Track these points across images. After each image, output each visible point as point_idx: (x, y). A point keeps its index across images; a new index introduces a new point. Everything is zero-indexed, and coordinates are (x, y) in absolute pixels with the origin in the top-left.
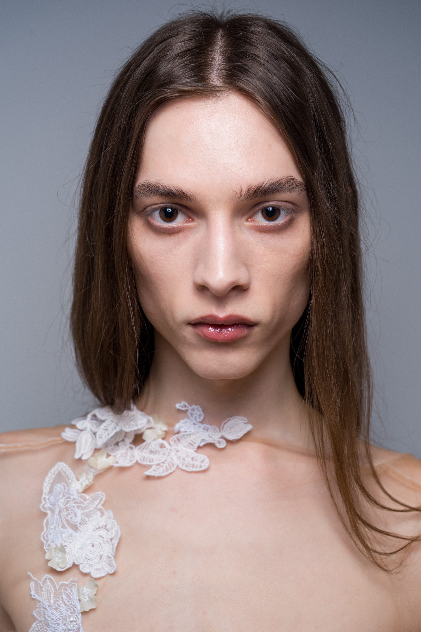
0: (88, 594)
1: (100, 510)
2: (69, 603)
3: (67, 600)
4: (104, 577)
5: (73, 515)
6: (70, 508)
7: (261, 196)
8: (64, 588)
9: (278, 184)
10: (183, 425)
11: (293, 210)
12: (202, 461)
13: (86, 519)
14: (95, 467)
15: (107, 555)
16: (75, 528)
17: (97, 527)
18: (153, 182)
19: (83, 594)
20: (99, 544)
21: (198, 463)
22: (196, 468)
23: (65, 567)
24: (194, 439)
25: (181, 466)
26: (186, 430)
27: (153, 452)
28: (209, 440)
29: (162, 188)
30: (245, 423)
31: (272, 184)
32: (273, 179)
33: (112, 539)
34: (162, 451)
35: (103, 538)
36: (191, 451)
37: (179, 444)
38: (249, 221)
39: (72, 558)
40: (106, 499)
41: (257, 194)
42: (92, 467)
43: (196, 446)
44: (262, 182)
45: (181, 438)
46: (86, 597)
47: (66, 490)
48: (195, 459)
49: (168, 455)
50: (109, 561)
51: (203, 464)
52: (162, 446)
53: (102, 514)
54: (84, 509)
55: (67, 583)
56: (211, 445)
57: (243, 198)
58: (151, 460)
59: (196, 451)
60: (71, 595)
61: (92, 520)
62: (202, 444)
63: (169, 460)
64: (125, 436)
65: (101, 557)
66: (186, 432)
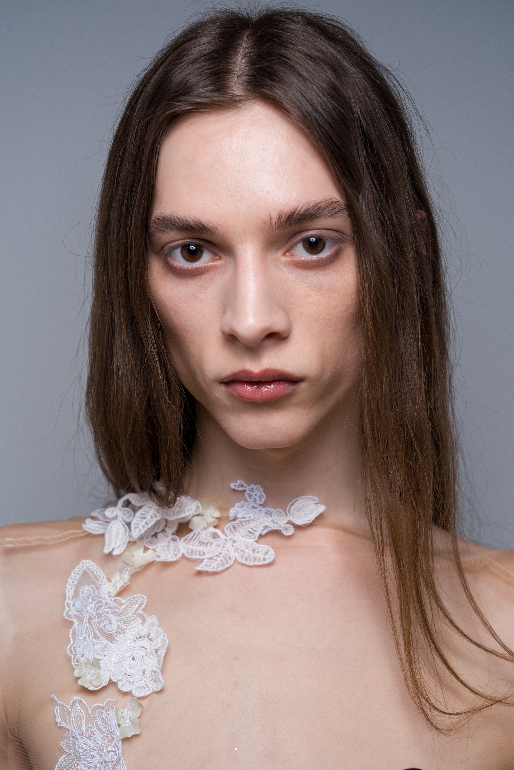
0: (130, 718)
1: (140, 615)
2: (105, 730)
3: (103, 726)
4: (149, 695)
5: (107, 622)
6: (102, 614)
7: (296, 224)
8: (99, 711)
9: (316, 208)
10: (239, 509)
11: (339, 240)
12: (266, 553)
13: (124, 627)
14: (131, 564)
15: (152, 669)
16: (110, 637)
17: (138, 637)
18: (168, 215)
19: (123, 718)
20: (141, 657)
21: (260, 555)
22: (259, 561)
23: (100, 685)
24: (255, 527)
25: (239, 560)
26: (245, 516)
27: (204, 543)
28: (274, 527)
29: (178, 220)
30: (316, 504)
31: (308, 209)
32: (309, 202)
33: (157, 651)
34: (215, 542)
35: (146, 649)
36: (251, 541)
37: (235, 533)
38: (287, 256)
39: (108, 675)
40: (147, 603)
41: (291, 222)
42: (128, 564)
43: (257, 534)
44: (295, 207)
45: (239, 526)
46: (128, 721)
47: (96, 593)
48: (256, 551)
49: (223, 547)
50: (154, 676)
51: (267, 557)
52: (215, 536)
53: (144, 621)
54: (121, 614)
55: (102, 705)
56: (276, 533)
57: (274, 228)
58: (201, 553)
59: (256, 541)
60: (108, 720)
61: (131, 628)
62: (265, 532)
63: (224, 552)
64: (166, 526)
65: (144, 673)
66: (244, 518)
